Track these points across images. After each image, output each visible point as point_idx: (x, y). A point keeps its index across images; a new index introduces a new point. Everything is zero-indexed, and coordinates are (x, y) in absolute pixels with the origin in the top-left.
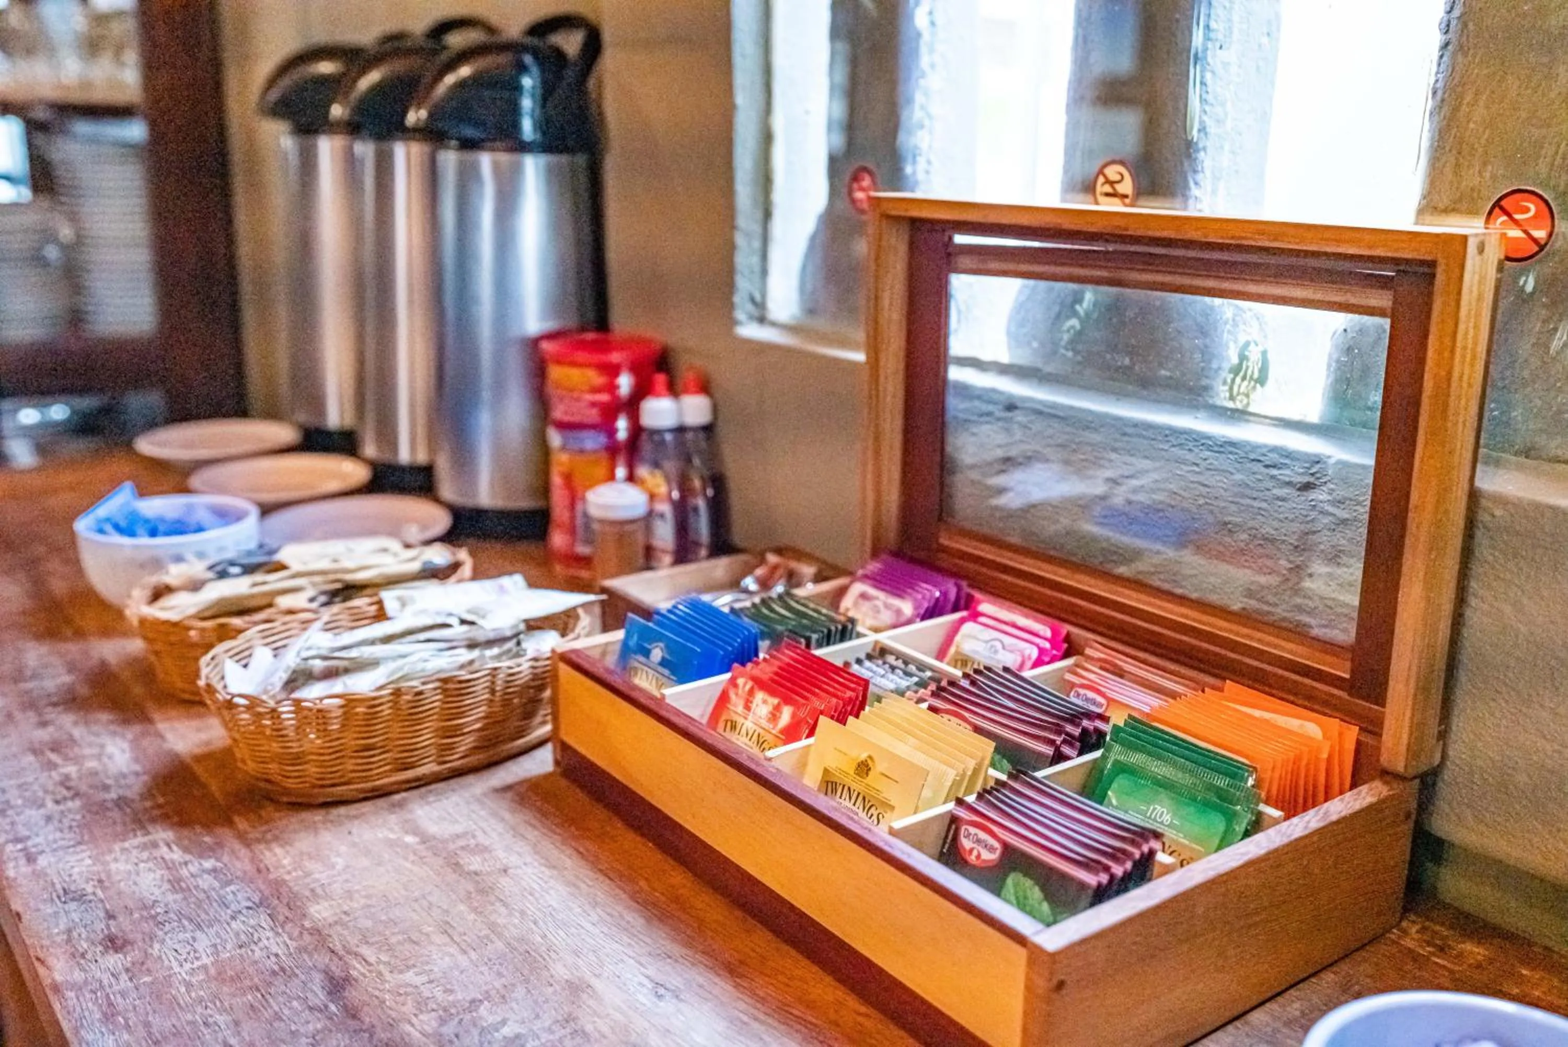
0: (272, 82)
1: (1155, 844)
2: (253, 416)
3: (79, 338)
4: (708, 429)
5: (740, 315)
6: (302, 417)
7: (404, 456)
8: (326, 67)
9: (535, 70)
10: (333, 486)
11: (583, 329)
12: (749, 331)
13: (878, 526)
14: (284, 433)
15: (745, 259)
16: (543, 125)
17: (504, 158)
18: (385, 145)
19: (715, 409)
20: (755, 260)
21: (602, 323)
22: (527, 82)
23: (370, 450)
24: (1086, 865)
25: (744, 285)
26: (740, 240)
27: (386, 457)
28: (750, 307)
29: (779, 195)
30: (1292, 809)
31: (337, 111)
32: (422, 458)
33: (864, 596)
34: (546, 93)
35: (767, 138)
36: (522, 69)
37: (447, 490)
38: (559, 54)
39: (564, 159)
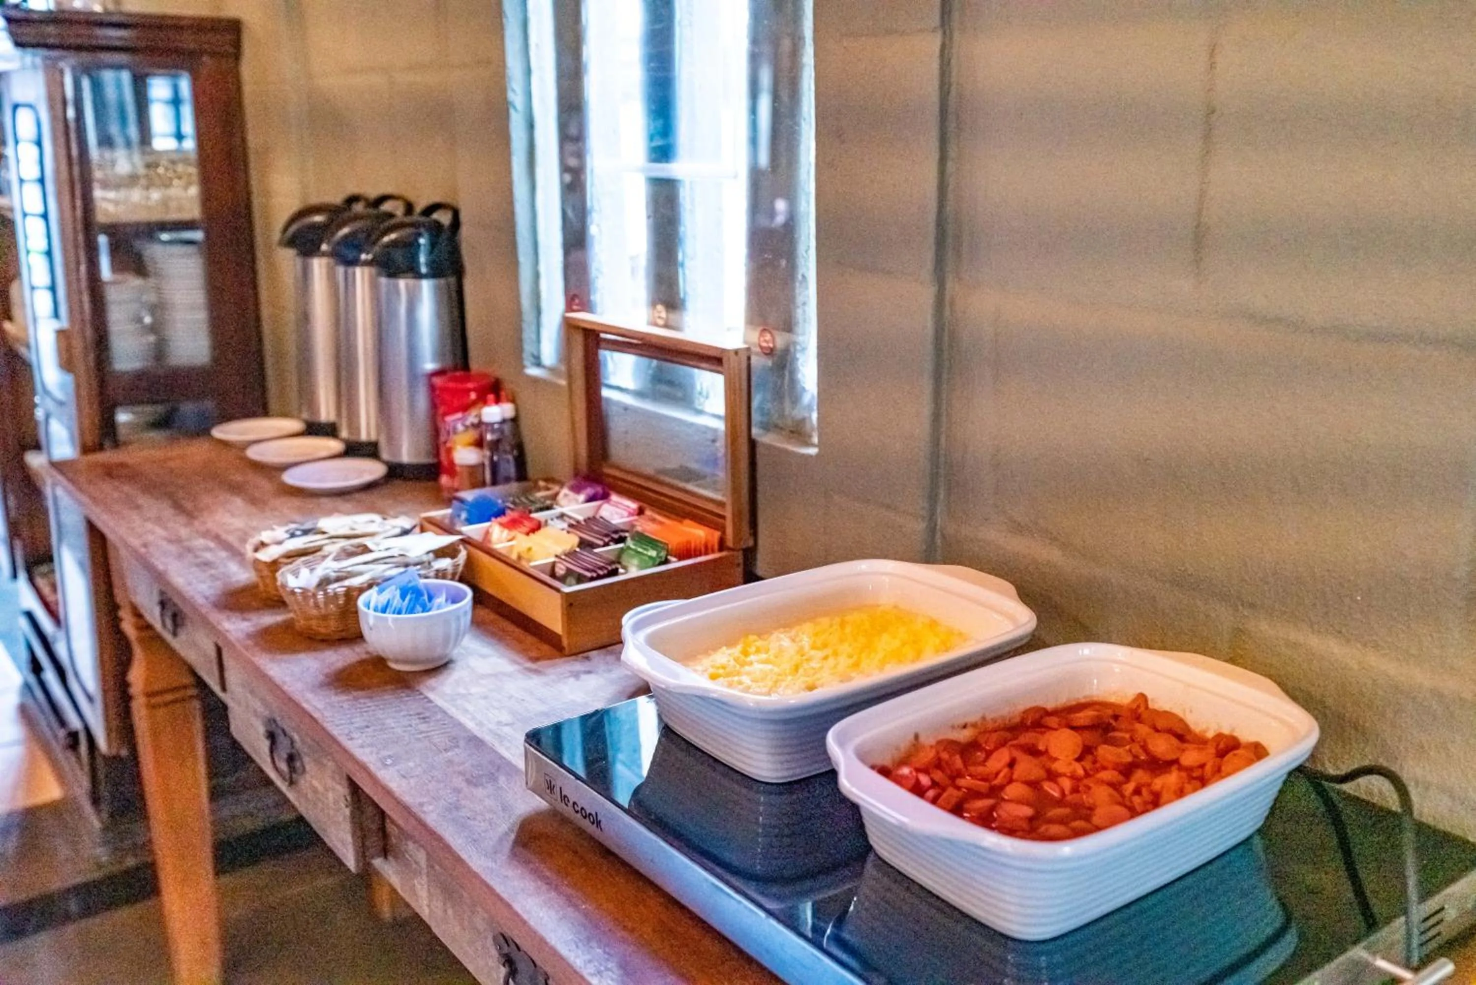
0: (285, 229)
1: (618, 566)
2: (273, 416)
3: (162, 367)
4: (515, 420)
5: (526, 363)
6: (305, 415)
7: (364, 437)
8: (318, 218)
9: (426, 235)
10: (324, 454)
11: (455, 369)
12: (533, 371)
13: (576, 464)
14: (295, 425)
15: (528, 334)
16: (430, 264)
17: (411, 282)
18: (350, 270)
19: (517, 410)
20: (534, 336)
21: (466, 366)
22: (422, 241)
23: (344, 434)
24: (588, 570)
25: (528, 348)
26: (525, 326)
27: (353, 438)
28: (532, 359)
29: (544, 305)
30: (681, 558)
31: (324, 247)
32: (373, 437)
33: (566, 495)
34: (433, 245)
35: (537, 276)
36: (420, 235)
37: (385, 456)
38: (438, 225)
39: (442, 281)
